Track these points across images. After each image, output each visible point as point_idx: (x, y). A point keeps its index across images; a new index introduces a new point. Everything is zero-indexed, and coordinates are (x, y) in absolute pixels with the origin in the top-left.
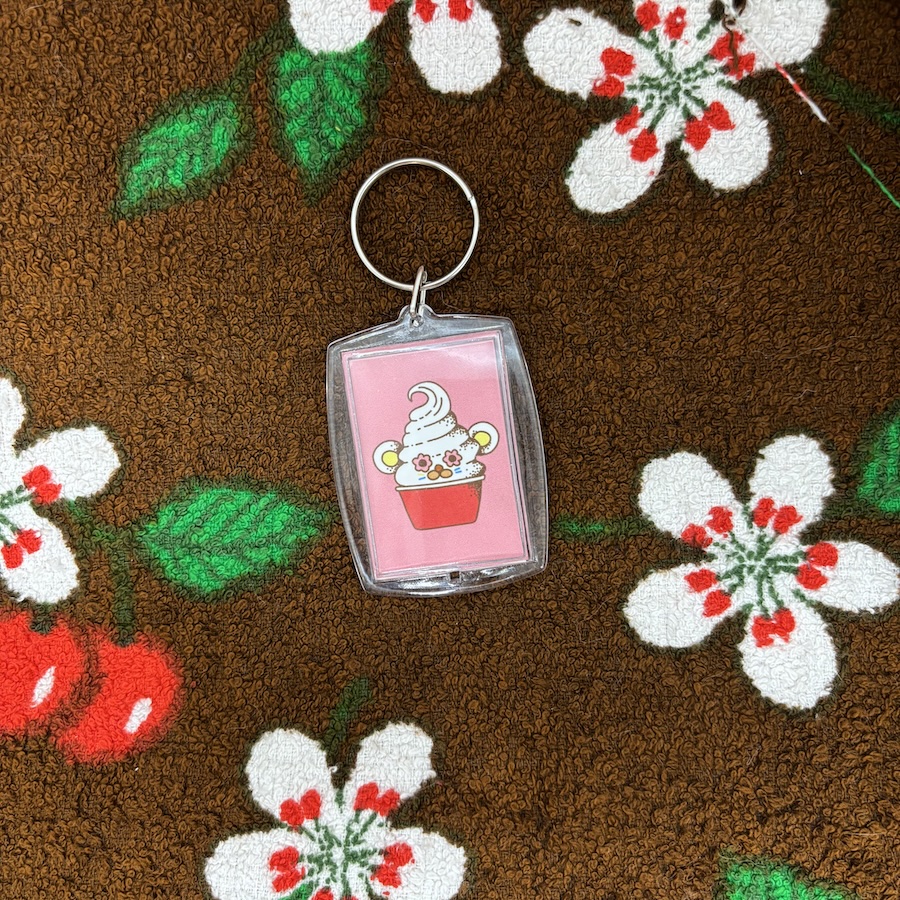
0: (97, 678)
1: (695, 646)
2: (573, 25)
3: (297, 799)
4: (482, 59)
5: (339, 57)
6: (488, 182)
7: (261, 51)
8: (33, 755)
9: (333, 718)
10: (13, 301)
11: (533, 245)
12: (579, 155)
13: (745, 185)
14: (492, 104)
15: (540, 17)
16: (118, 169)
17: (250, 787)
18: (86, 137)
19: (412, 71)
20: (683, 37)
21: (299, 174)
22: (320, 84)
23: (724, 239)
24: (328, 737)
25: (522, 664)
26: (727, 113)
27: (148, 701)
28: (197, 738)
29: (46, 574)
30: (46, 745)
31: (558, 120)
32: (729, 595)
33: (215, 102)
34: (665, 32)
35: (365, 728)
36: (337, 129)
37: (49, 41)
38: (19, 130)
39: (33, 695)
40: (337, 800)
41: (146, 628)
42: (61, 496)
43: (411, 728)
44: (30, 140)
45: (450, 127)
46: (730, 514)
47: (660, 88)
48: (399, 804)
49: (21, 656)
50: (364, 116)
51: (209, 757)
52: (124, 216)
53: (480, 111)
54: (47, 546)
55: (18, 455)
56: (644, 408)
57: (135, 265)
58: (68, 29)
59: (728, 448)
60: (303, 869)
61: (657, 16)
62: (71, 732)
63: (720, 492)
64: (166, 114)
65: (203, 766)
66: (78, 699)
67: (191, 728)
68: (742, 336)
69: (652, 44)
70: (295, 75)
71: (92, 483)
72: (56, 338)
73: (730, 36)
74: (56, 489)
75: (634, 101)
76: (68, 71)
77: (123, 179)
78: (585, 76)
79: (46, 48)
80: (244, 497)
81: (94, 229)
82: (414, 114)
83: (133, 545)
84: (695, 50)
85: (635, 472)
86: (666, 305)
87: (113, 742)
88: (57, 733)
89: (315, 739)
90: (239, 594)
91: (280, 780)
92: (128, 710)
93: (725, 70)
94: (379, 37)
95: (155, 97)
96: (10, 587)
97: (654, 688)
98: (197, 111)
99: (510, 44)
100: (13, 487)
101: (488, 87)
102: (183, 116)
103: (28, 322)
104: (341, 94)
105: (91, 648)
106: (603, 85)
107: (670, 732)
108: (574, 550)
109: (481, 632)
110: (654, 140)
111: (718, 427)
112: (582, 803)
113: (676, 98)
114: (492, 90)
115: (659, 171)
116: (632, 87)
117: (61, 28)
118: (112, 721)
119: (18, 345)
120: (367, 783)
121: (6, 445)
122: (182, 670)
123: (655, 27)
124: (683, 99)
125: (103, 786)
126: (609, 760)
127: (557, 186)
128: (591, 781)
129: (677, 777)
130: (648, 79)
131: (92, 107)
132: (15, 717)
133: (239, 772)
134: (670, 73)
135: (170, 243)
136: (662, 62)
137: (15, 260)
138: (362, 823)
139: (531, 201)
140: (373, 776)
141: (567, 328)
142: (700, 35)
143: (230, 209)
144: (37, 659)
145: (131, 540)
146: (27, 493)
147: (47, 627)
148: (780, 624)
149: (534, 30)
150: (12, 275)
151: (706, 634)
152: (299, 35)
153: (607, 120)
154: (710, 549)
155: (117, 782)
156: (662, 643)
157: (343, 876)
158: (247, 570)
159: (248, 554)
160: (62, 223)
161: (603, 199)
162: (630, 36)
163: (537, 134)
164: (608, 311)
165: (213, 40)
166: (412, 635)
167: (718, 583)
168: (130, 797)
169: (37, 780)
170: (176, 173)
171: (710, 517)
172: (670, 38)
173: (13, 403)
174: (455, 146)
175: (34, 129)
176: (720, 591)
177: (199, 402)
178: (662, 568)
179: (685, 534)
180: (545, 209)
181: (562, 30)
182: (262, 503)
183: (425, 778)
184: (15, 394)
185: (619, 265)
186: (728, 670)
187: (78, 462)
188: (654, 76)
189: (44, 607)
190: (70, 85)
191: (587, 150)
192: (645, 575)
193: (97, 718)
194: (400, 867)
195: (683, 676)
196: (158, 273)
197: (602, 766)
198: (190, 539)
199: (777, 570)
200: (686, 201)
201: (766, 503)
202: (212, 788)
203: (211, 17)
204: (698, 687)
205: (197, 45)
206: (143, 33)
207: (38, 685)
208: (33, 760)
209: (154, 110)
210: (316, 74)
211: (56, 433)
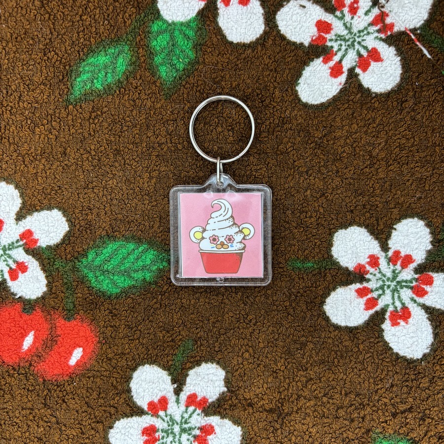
0: (55, 337)
1: (360, 326)
2: (301, 8)
3: (156, 400)
4: (255, 25)
5: (182, 24)
6: (256, 88)
7: (143, 21)
8: (23, 376)
9: (174, 360)
10: (15, 146)
11: (279, 120)
12: (303, 75)
13: (388, 90)
14: (260, 48)
15: (285, 3)
16: (69, 79)
17: (132, 394)
18: (54, 63)
19: (219, 31)
20: (357, 14)
21: (161, 83)
22: (172, 38)
23: (377, 118)
24: (172, 370)
25: (271, 334)
26: (379, 53)
27: (81, 349)
28: (105, 368)
29: (30, 284)
30: (29, 371)
31: (293, 57)
32: (377, 299)
33: (119, 46)
34: (348, 11)
35: (190, 365)
36: (181, 60)
37: (35, 14)
38: (19, 59)
39: (23, 345)
40: (176, 401)
41: (80, 312)
42: (38, 244)
43: (214, 365)
44: (25, 64)
45: (238, 60)
46: (378, 258)
47: (345, 40)
48: (208, 404)
49: (17, 326)
50: (194, 54)
51: (112, 378)
52: (72, 103)
53: (253, 52)
54: (31, 270)
55: (17, 224)
56: (335, 204)
57: (77, 128)
58: (45, 8)
59: (378, 225)
60: (159, 436)
61: (344, 4)
62: (41, 364)
63: (373, 247)
64: (94, 52)
65: (109, 383)
66: (46, 347)
67: (102, 363)
68: (385, 167)
69: (342, 18)
70: (160, 33)
71: (54, 238)
72: (37, 165)
73: (382, 14)
74: (36, 241)
75: (332, 47)
76: (45, 30)
77: (71, 85)
78: (307, 34)
79: (34, 17)
80: (131, 246)
81: (56, 110)
82: (220, 53)
83: (75, 269)
84: (363, 21)
85: (330, 236)
86: (347, 151)
87: (63, 369)
88: (35, 365)
89: (165, 370)
90: (128, 295)
91: (147, 391)
92: (71, 354)
93: (379, 31)
94: (202, 14)
95: (89, 43)
96: (12, 291)
97: (338, 347)
98: (109, 51)
99: (269, 17)
100: (15, 240)
101: (257, 39)
102: (102, 53)
103: (23, 157)
104: (183, 42)
105: (53, 322)
106: (316, 39)
107: (346, 370)
108: (298, 276)
109: (250, 317)
110: (342, 67)
111: (373, 214)
112: (301, 405)
113: (353, 46)
114: (259, 41)
115: (344, 83)
116: (331, 40)
117: (41, 8)
118: (63, 359)
119: (18, 168)
120: (192, 393)
121: (11, 218)
122: (98, 334)
123: (343, 9)
124: (357, 46)
125: (57, 392)
126: (315, 383)
127: (292, 90)
128: (306, 394)
129: (350, 393)
130: (339, 36)
131: (56, 48)
132: (14, 356)
133: (127, 386)
134: (351, 33)
135: (95, 117)
136: (346, 27)
137: (17, 125)
138: (189, 413)
139: (279, 98)
140: (194, 390)
141: (296, 163)
142: (366, 13)
143: (125, 101)
144: (25, 327)
145: (74, 267)
146: (21, 243)
147: (30, 311)
148: (404, 314)
149: (282, 10)
150: (15, 132)
151: (365, 319)
152: (162, 13)
153: (318, 57)
154: (368, 276)
155: (65, 390)
156: (343, 324)
157: (179, 440)
158: (132, 283)
159: (133, 275)
160: (41, 107)
161: (315, 97)
162: (330, 13)
163: (282, 64)
164: (317, 154)
165: (118, 14)
166: (215, 318)
167: (372, 293)
168: (71, 398)
169: (24, 389)
170: (98, 82)
171: (368, 260)
172: (351, 15)
173: (15, 198)
174: (240, 70)
175: (28, 59)
176: (373, 298)
177: (109, 198)
178: (343, 285)
179: (355, 268)
180: (286, 102)
181: (296, 10)
182: (140, 249)
183: (221, 391)
184: (16, 193)
185: (323, 130)
186: (377, 338)
187: (48, 227)
188: (342, 34)
189: (29, 301)
190: (45, 37)
191: (307, 72)
192: (334, 289)
193: (54, 357)
194: (208, 436)
195: (353, 341)
196: (89, 132)
197: (312, 386)
198: (104, 267)
199: (402, 287)
200: (357, 98)
201: (397, 253)
202: (113, 394)
203: (117, 3)
204: (361, 347)
205: (110, 17)
206: (83, 11)
207: (25, 340)
208: (22, 378)
209: (88, 50)
210: (170, 32)
211: (36, 213)
